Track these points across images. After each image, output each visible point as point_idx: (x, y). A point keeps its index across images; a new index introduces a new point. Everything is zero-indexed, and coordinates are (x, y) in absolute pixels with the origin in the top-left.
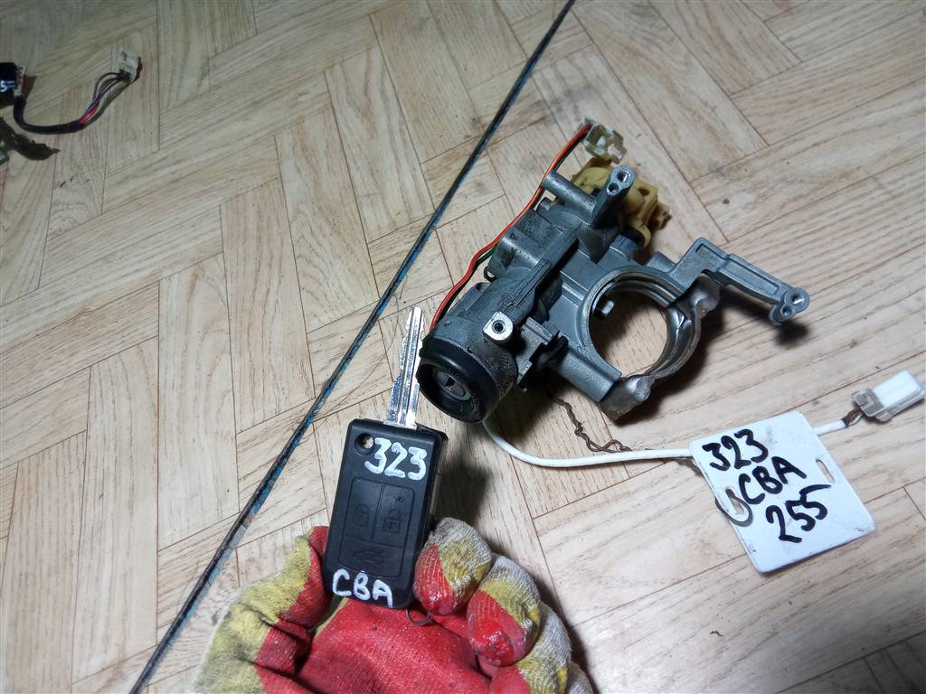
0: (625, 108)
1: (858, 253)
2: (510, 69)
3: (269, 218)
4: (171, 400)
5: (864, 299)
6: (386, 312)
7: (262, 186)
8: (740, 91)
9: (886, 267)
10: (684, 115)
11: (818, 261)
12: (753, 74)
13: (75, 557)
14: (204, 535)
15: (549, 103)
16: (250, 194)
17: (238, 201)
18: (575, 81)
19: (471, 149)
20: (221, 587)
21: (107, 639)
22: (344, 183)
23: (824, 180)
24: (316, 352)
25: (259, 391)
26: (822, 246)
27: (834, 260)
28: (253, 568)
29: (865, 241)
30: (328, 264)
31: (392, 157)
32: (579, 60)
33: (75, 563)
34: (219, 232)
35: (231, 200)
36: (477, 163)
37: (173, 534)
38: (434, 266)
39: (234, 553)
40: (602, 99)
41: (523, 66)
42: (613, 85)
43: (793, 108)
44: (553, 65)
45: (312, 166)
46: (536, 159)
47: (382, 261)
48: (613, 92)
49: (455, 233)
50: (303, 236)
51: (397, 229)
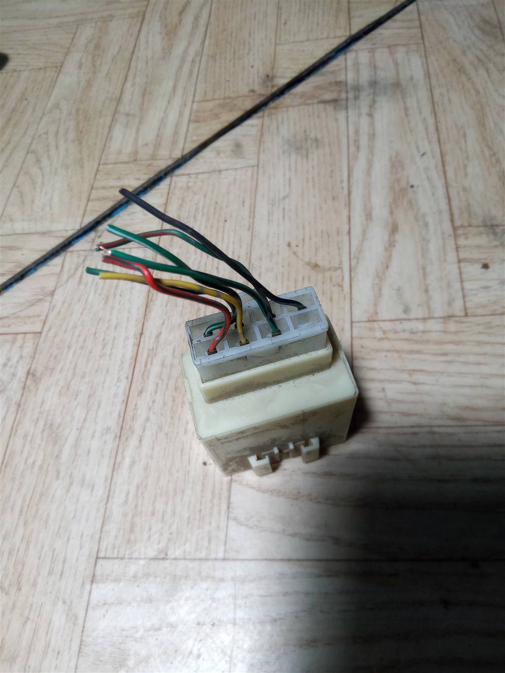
0: (424, 121)
2: (327, 38)
3: (28, 103)
6: (79, 246)
7: (40, 69)
10: (482, 152)
15: (349, 88)
17: (12, 76)
18: (386, 74)
19: (249, 105)
22: (113, 93)
30: (53, 171)
31: (171, 83)
32: (400, 54)
40: (405, 103)
41: (343, 39)
42: (423, 93)
44: (372, 51)
45: (94, 66)
46: (306, 139)
47: (104, 188)
48: (419, 99)
49: (188, 187)
50: (47, 133)
51: (135, 160)
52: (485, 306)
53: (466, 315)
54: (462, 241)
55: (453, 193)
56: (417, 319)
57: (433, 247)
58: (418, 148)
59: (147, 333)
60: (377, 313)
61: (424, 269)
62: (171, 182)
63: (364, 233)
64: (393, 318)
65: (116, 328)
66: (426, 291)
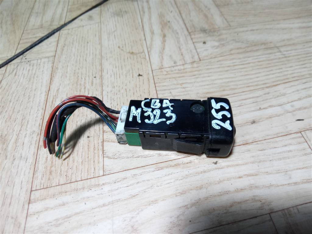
1: (264, 78)
5: (263, 100)
6: (14, 61)
10: (195, 8)
11: (243, 78)
19: (94, 4)
22: (29, 7)
23: (253, 44)
38: (51, 45)
43: (244, 16)
46: (121, 12)
47: (26, 39)
49: (68, 34)
51: (42, 27)
52: (207, 56)
53: (200, 60)
54: (193, 36)
55: (186, 22)
56: (180, 65)
57: (182, 40)
58: (169, 10)
59: (52, 90)
60: (162, 66)
61: (179, 47)
62: (60, 33)
63: (152, 39)
64: (170, 66)
65: (35, 90)
66: (182, 55)
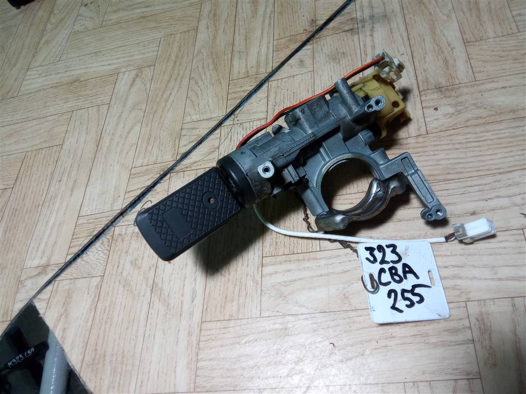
0: (401, 35)
1: (499, 161)
3: (184, 52)
4: (106, 141)
5: (491, 189)
6: (227, 123)
7: (186, 32)
8: (473, 42)
9: (512, 173)
10: (434, 48)
11: (474, 159)
12: (485, 32)
13: (40, 207)
14: (102, 215)
15: (359, 21)
16: (178, 35)
17: (171, 37)
18: (378, 11)
19: (304, 38)
20: (102, 243)
21: (43, 253)
22: (229, 41)
23: (499, 111)
24: (184, 135)
25: (150, 148)
26: (480, 151)
27: (483, 161)
28: (120, 239)
29: (507, 155)
30: (206, 87)
31: (260, 31)
33: (39, 210)
34: (156, 53)
35: (168, 36)
36: (306, 47)
37: (87, 210)
38: (261, 103)
39: (113, 229)
40: (390, 26)
42: (400, 19)
43: (500, 61)
45: (215, 27)
46: (338, 54)
47: (234, 93)
48: (398, 23)
49: (278, 87)
50: (198, 67)
51: (248, 76)
52: (437, 128)
53: (427, 134)
55: (418, 73)
56: (403, 139)
58: (398, 51)
62: (268, 85)
66: (407, 125)
